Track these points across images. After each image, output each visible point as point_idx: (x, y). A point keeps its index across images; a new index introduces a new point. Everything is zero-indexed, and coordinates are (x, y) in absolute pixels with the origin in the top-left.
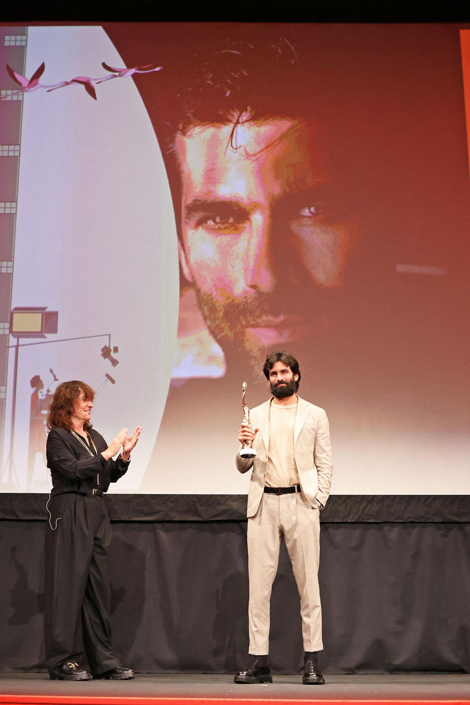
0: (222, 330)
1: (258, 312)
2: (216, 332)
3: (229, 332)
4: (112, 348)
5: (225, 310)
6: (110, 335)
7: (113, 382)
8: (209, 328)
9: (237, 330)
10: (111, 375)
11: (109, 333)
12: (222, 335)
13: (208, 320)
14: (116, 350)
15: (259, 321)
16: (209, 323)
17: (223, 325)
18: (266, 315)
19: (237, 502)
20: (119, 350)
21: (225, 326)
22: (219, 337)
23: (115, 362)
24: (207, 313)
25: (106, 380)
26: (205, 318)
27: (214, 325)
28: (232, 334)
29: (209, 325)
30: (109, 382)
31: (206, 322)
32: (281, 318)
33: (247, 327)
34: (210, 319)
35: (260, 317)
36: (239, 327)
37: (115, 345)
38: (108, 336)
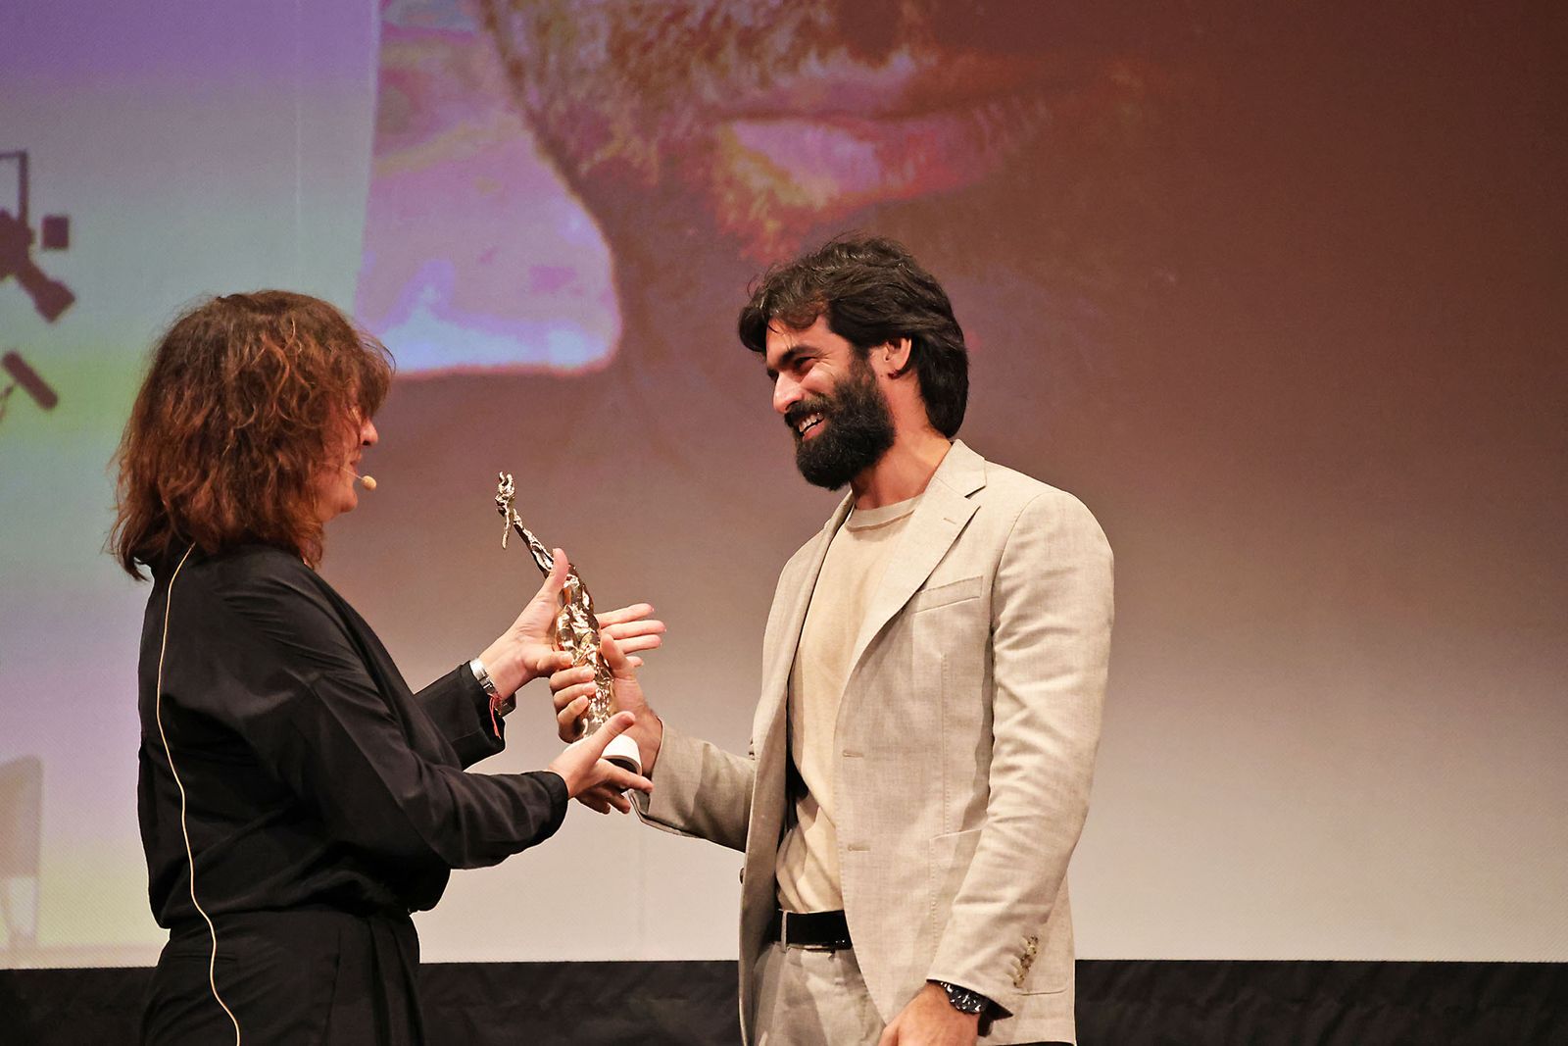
0: (602, 133)
1: (781, 40)
2: (572, 144)
3: (636, 142)
4: (35, 222)
5: (616, 29)
6: (23, 158)
7: (46, 398)
8: (536, 121)
9: (678, 132)
10: (34, 360)
11: (21, 147)
12: (601, 155)
13: (530, 82)
14: (58, 233)
15: (784, 81)
16: (534, 95)
17: (607, 108)
18: (822, 56)
19: (680, 997)
20: (76, 233)
21: (620, 110)
22: (584, 168)
23: (53, 300)
24: (522, 44)
25: (9, 391)
26: (516, 71)
27: (561, 106)
28: (654, 148)
29: (537, 108)
30: (22, 398)
31: (519, 90)
32: (902, 64)
33: (728, 116)
34: (541, 77)
35: (791, 61)
36: (687, 117)
37: (56, 210)
38: (16, 162)
